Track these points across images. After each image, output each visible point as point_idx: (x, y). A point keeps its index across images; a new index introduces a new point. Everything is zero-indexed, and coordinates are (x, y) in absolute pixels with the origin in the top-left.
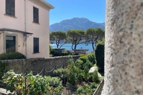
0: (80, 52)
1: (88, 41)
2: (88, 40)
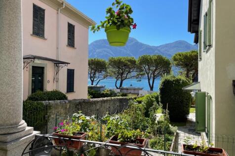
0: (129, 91)
1: (141, 75)
2: (141, 73)
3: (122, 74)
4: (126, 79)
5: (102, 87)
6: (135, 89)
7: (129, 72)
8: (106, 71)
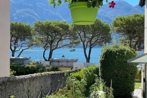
0: (61, 64)
1: (76, 43)
2: (75, 41)
3: (52, 42)
4: (56, 48)
5: (27, 59)
6: (67, 61)
7: (61, 40)
8: (30, 39)
